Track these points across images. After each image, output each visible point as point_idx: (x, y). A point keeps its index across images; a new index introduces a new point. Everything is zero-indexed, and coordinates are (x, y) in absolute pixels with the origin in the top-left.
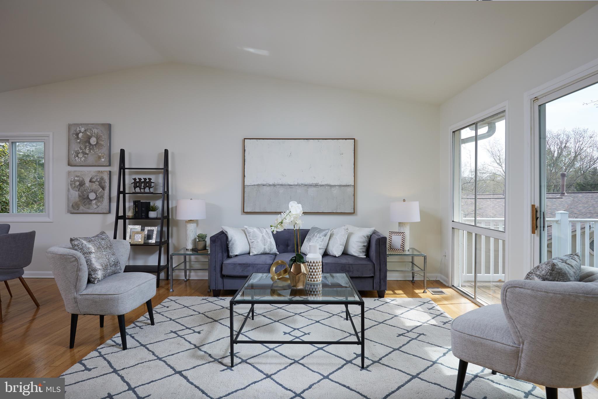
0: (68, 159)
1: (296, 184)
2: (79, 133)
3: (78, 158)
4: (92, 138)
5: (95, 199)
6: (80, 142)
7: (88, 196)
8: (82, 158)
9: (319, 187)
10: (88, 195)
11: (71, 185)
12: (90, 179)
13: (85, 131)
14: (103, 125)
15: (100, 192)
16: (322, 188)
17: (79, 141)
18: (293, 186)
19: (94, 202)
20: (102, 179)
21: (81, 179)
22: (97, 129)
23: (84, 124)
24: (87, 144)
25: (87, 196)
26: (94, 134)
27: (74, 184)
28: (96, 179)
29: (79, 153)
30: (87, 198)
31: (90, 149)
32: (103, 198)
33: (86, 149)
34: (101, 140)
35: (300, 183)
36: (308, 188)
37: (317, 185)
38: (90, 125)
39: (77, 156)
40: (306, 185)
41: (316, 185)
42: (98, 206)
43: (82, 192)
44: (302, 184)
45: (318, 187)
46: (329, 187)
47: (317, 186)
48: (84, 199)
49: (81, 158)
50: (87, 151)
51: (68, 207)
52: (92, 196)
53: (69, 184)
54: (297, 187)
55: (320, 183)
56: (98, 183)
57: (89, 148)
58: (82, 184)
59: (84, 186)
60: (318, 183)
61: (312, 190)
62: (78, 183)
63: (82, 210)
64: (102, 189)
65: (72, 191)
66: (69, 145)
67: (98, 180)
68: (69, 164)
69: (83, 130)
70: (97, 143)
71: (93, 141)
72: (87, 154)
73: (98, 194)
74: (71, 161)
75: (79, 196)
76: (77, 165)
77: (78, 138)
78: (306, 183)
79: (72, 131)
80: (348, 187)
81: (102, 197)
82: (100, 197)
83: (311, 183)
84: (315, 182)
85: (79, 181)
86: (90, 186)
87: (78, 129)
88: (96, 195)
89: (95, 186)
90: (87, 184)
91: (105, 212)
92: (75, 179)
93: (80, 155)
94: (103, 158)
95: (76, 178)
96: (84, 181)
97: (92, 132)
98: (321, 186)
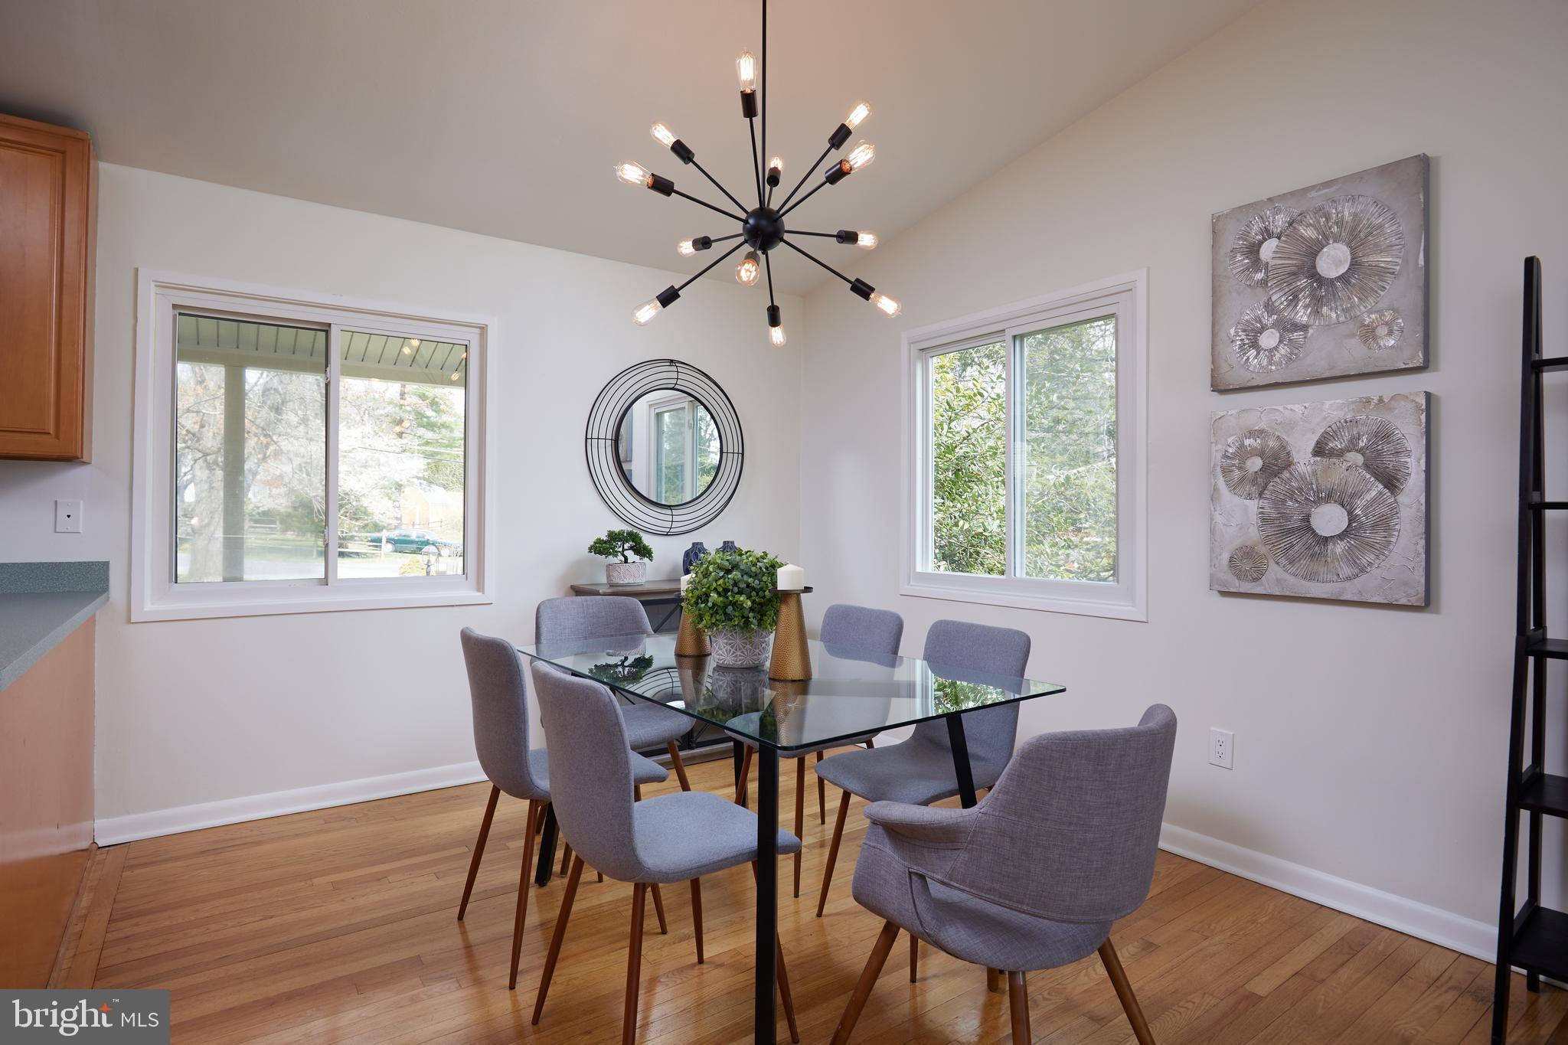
0: (1213, 362)
2: (1261, 243)
3: (1258, 354)
4: (1325, 250)
5: (1342, 536)
6: (1264, 283)
7: (1307, 519)
8: (1276, 348)
10: (1309, 516)
11: (1226, 471)
12: (1318, 443)
13: (1291, 224)
14: (1387, 170)
15: (1374, 500)
17: (1259, 276)
19: (1340, 547)
20: (1384, 435)
21: (1271, 443)
22: (1353, 199)
23: (1282, 197)
24: (1303, 282)
25: (1303, 520)
26: (1335, 229)
27: (1240, 468)
28: (1351, 441)
29: (1264, 328)
30: (1299, 529)
31: (1317, 303)
32: (1388, 529)
33: (1296, 306)
34: (1376, 245)
38: (1313, 194)
39: (1255, 344)
42: (1363, 570)
43: (1279, 503)
48: (1290, 532)
49: (1271, 351)
50: (1302, 315)
51: (1212, 565)
52: (1329, 519)
53: (1219, 469)
56: (1360, 459)
57: (1313, 296)
58: (1276, 464)
59: (1286, 474)
62: (1255, 464)
63: (1278, 581)
64: (1386, 487)
65: (1229, 498)
66: (1215, 305)
67: (1361, 444)
68: (1220, 388)
69: (1280, 221)
70: (1355, 264)
71: (1333, 261)
72: (1304, 328)
73: (1358, 512)
74: (1224, 368)
75: (1265, 519)
76: (1254, 383)
77: (1256, 263)
79: (1231, 239)
81: (1385, 523)
82: (1375, 526)
85: (1261, 454)
86: (1315, 473)
87: (1257, 226)
88: (1350, 513)
89: (1349, 470)
90: (1303, 459)
91: (1403, 601)
92: (1242, 445)
93: (1269, 339)
94: (1390, 333)
95: (1247, 442)
96: (1288, 453)
97: (1328, 219)
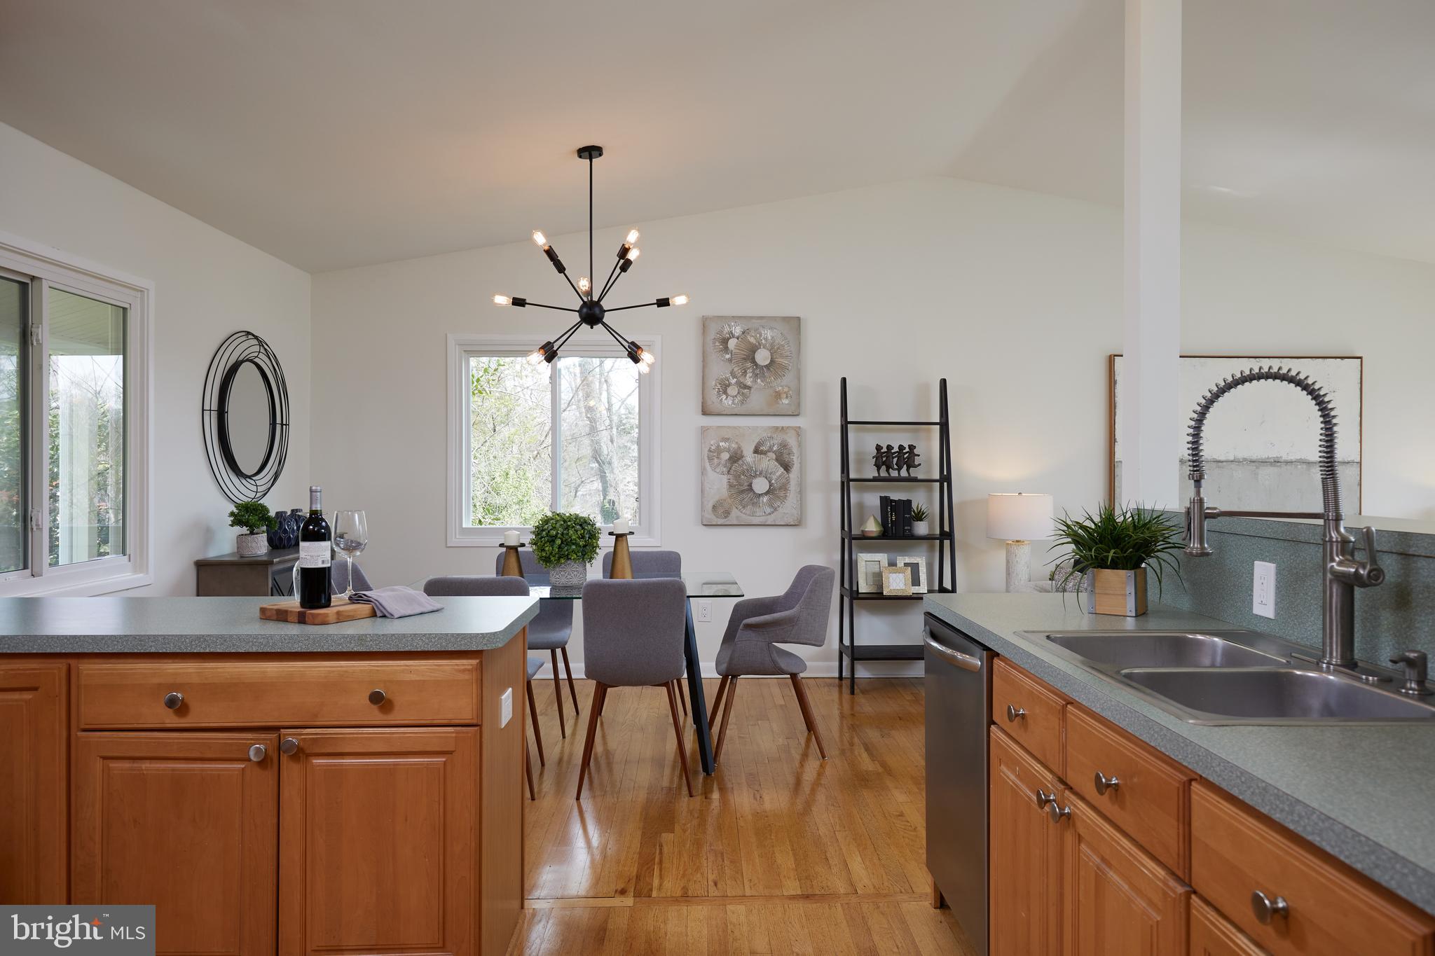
0: (703, 398)
1: (1232, 458)
2: (728, 339)
3: (727, 398)
4: (759, 350)
5: (767, 493)
6: (730, 360)
7: (750, 485)
8: (736, 396)
9: (1283, 465)
10: (751, 483)
11: (710, 459)
12: (756, 447)
13: (743, 333)
14: (786, 320)
15: (780, 476)
16: (1289, 467)
17: (728, 356)
18: (1224, 463)
19: (765, 499)
20: (784, 445)
21: (733, 445)
22: (771, 328)
23: (740, 317)
24: (749, 364)
25: (748, 486)
26: (763, 341)
27: (718, 458)
28: (770, 447)
29: (729, 385)
30: (747, 490)
31: (756, 376)
32: (786, 490)
33: (745, 376)
34: (781, 354)
35: (1240, 456)
36: (1257, 468)
37: (1278, 462)
38: (754, 321)
39: (725, 392)
40: (1254, 462)
41: (1276, 462)
42: (775, 509)
43: (737, 477)
44: (1245, 460)
45: (1280, 466)
46: (1305, 466)
47: (1279, 464)
48: (742, 492)
49: (733, 397)
50: (749, 381)
51: (703, 509)
52: (760, 485)
53: (706, 458)
54: (1233, 466)
55: (1285, 457)
56: (774, 457)
57: (753, 372)
58: (736, 458)
59: (740, 462)
60: (1281, 457)
61: (1266, 473)
62: (726, 456)
63: (737, 517)
64: (785, 470)
65: (712, 475)
66: (704, 367)
67: (775, 449)
68: (705, 412)
69: (737, 331)
70: (772, 361)
71: (762, 357)
72: (749, 388)
73: (773, 481)
74: (709, 402)
75: (731, 486)
76: (723, 413)
77: (726, 349)
78: (1254, 458)
79: (712, 334)
80: (1348, 465)
81: (784, 487)
82: (780, 488)
83: (1264, 457)
84: (1273, 454)
85: (728, 450)
86: (754, 462)
87: (727, 329)
88: (770, 482)
89: (768, 463)
90: (749, 457)
91: (792, 523)
92: (719, 445)
93: (733, 391)
94: (787, 397)
95: (721, 444)
96: (742, 451)
97: (761, 336)
98: (1287, 462)
